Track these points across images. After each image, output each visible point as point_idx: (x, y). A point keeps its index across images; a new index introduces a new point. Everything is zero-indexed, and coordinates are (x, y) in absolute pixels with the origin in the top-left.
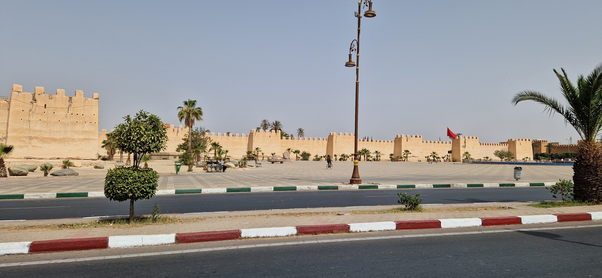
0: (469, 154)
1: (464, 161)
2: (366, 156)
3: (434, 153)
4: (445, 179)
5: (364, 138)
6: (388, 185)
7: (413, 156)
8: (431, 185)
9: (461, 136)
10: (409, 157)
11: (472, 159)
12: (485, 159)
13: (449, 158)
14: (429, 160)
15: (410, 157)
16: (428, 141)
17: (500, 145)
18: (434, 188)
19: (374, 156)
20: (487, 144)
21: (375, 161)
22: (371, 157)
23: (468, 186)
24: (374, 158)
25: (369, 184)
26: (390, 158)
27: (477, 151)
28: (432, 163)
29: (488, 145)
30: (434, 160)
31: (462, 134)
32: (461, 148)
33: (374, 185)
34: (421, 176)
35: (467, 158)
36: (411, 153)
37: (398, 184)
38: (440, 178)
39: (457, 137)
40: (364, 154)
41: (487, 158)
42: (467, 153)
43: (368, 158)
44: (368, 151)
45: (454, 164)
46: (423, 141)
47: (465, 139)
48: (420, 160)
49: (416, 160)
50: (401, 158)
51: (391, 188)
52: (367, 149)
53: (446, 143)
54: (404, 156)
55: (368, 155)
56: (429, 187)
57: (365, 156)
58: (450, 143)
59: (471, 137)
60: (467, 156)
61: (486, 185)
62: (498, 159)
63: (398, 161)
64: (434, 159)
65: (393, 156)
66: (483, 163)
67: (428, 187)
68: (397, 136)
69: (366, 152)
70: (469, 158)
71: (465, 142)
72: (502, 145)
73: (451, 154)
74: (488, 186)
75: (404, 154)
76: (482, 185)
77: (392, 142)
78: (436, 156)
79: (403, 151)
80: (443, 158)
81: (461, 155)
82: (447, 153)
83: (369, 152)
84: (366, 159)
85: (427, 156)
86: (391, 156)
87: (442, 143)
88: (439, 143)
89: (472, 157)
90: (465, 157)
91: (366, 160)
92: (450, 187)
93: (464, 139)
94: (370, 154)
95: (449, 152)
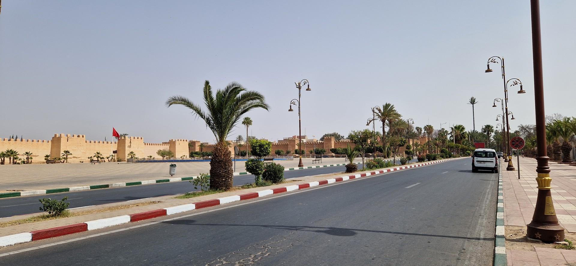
0: (134, 153)
1: (128, 161)
2: (12, 158)
3: (98, 153)
4: (105, 179)
5: (11, 137)
6: (35, 191)
7: (74, 157)
8: (88, 186)
9: (127, 137)
10: (69, 158)
11: (137, 158)
12: (149, 158)
13: (114, 158)
14: (92, 161)
15: (71, 158)
16: (92, 141)
17: (162, 145)
18: (91, 190)
19: (24, 158)
21: (24, 163)
22: (19, 160)
23: (127, 184)
24: (23, 160)
25: (8, 192)
26: (45, 159)
27: (141, 151)
28: (95, 164)
29: (152, 145)
31: (128, 135)
32: (127, 148)
33: (16, 192)
34: (79, 178)
35: (132, 158)
36: (71, 154)
37: (48, 188)
38: (101, 178)
39: (123, 137)
40: (8, 156)
41: (151, 157)
42: (132, 153)
43: (15, 161)
44: (15, 152)
45: (118, 164)
46: (86, 141)
47: (131, 140)
48: (82, 161)
49: (77, 161)
50: (59, 159)
51: (38, 193)
52: (14, 150)
53: (111, 143)
54: (64, 157)
55: (15, 157)
56: (86, 189)
57: (10, 159)
58: (116, 143)
59: (136, 138)
60: (132, 156)
61: (144, 182)
62: (160, 158)
63: (55, 163)
64: (98, 159)
65: (49, 158)
66: (147, 162)
67: (84, 189)
68: (56, 135)
69: (12, 153)
70: (134, 157)
71: (130, 142)
72: (164, 145)
73: (116, 154)
74: (146, 183)
75: (63, 155)
76: (140, 183)
77: (48, 142)
78: (100, 156)
79: (62, 152)
80: (108, 158)
81: (127, 155)
82: (112, 153)
83: (17, 154)
84: (12, 161)
85: (90, 157)
86: (46, 158)
87: (108, 143)
88: (103, 143)
89: (136, 156)
90: (130, 157)
91: (12, 163)
92: (108, 187)
93: (130, 139)
94: (18, 156)
95: (114, 152)
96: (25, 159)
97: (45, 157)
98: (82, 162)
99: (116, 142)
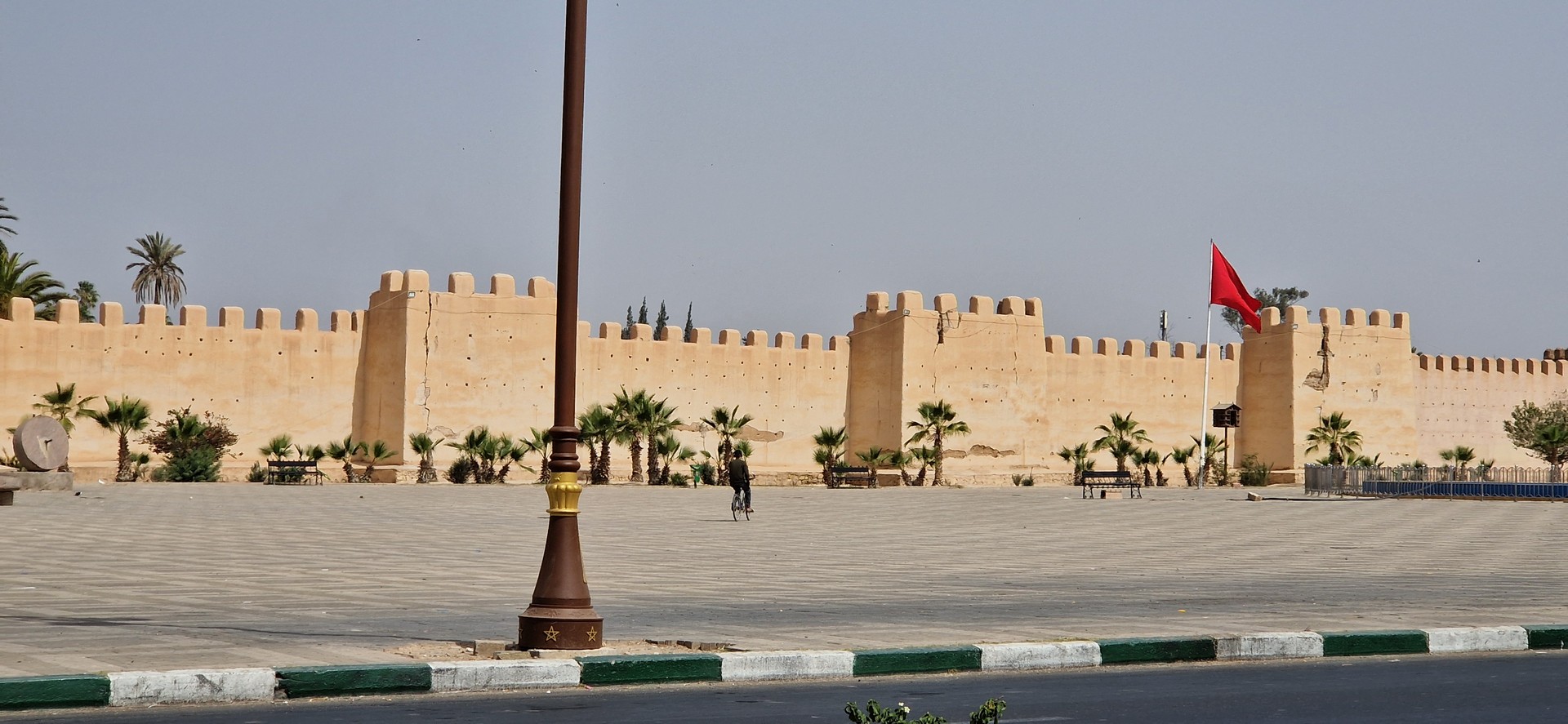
0: (1350, 429)
1: (1315, 480)
2: (644, 444)
3: (1121, 424)
4: (1183, 602)
5: (636, 316)
6: (792, 654)
7: (980, 449)
8: (1089, 645)
9: (1299, 308)
10: (952, 453)
11: (1366, 463)
12: (1452, 463)
13: (1218, 457)
14: (1085, 475)
15: (961, 454)
16: (1086, 343)
17: (1545, 369)
18: (1109, 669)
19: (706, 445)
20: (1463, 364)
21: (708, 480)
22: (682, 458)
23: (1334, 645)
24: (699, 459)
25: (656, 651)
26: (820, 458)
27: (1398, 413)
28: (1103, 494)
29: (1470, 368)
30: (1122, 473)
31: (1304, 294)
32: (1301, 393)
33: (695, 653)
34: (1024, 586)
35: (1336, 458)
36: (963, 428)
37: (863, 642)
38: (1154, 595)
39: (1275, 311)
40: (630, 431)
41: (1464, 455)
42: (1335, 423)
43: (661, 462)
44: (660, 406)
45: (1251, 498)
46: (1049, 342)
47: (1325, 330)
48: (1025, 474)
49: (997, 473)
50: (897, 460)
51: (813, 671)
52: (655, 395)
53: (1202, 355)
54: (920, 445)
55: (660, 437)
56: (1077, 660)
57: (636, 449)
58: (1230, 355)
59: (1361, 315)
60: (1333, 446)
61: (1446, 640)
62: (1532, 465)
63: (871, 481)
64: (1121, 466)
65: (842, 448)
66: (1439, 490)
67: (1068, 660)
68: (872, 301)
69: (645, 416)
70: (1347, 457)
71: (1324, 346)
72: (1559, 370)
73: (1232, 430)
74: (1459, 646)
75: (915, 430)
76: (1418, 642)
77: (832, 346)
78: (1135, 444)
79: (910, 412)
80: (1181, 458)
81: (1300, 439)
82: (1205, 425)
83: (671, 419)
84: (645, 467)
85: (1072, 448)
86: (825, 449)
87: (1178, 351)
88: (1153, 351)
89: (1365, 451)
90: (1324, 452)
91: (645, 477)
92: (1213, 658)
93: (1319, 327)
94: (677, 435)
95: (1223, 417)
96: (714, 453)
97: (819, 441)
98: (1029, 483)
99: (1229, 349)
